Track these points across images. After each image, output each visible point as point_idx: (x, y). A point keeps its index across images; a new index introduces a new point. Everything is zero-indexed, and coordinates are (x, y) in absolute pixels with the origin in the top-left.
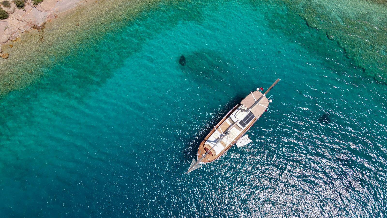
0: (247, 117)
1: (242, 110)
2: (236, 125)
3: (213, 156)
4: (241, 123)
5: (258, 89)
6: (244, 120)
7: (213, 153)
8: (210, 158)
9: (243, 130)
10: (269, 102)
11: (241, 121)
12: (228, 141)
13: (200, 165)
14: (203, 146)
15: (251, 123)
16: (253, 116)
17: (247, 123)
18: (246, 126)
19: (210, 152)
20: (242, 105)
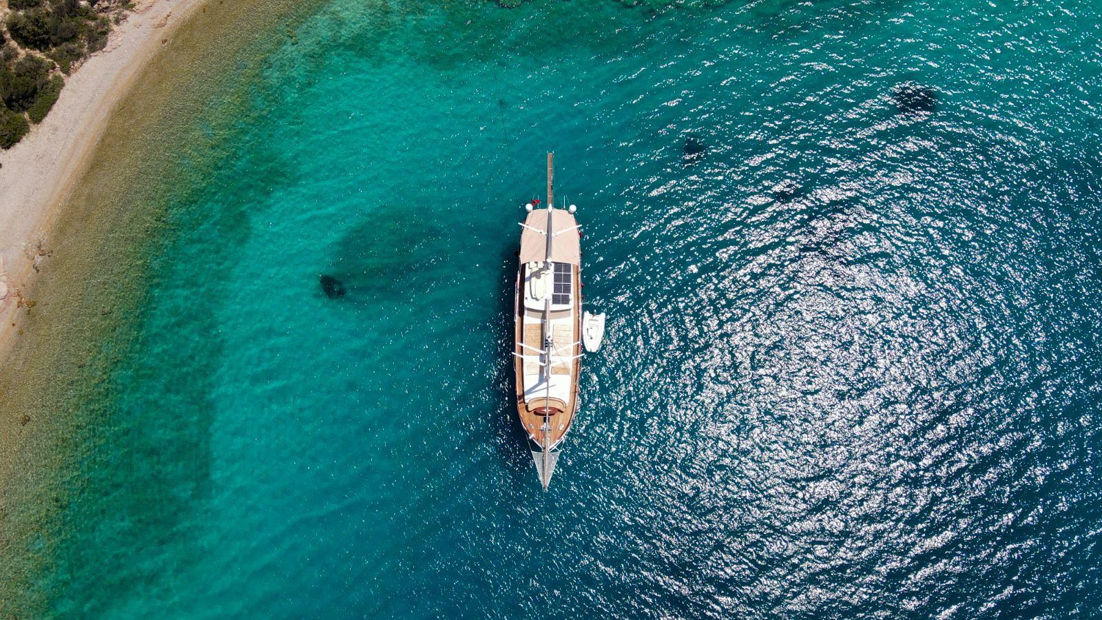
0: (557, 278)
1: (537, 274)
2: (552, 312)
3: (562, 412)
4: (556, 300)
5: (529, 207)
6: (557, 288)
7: (559, 406)
8: (561, 423)
9: (572, 311)
10: (570, 213)
11: (553, 296)
12: (564, 356)
13: (555, 450)
14: (528, 411)
15: (574, 282)
16: (567, 267)
17: (567, 289)
18: (571, 296)
19: (550, 408)
20: (527, 265)
